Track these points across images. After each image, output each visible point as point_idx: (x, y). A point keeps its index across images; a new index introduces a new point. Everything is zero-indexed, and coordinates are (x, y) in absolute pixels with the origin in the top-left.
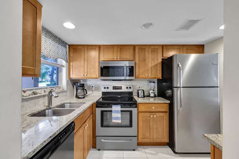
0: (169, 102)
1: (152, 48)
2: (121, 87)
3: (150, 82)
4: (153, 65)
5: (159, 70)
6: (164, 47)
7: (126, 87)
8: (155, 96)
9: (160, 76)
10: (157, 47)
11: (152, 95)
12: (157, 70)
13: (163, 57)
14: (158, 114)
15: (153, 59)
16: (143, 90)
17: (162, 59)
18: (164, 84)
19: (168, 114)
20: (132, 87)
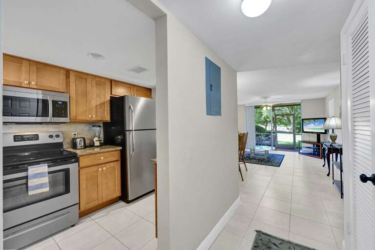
0: (121, 148)
1: (97, 79)
2: (37, 135)
3: (94, 126)
4: (98, 103)
5: (107, 110)
6: (113, 82)
7: (49, 134)
8: (101, 145)
9: (108, 118)
10: (103, 80)
11: (97, 144)
12: (105, 110)
13: (111, 94)
14: (108, 165)
15: (98, 96)
16: (84, 138)
17: (111, 97)
18: (113, 128)
19: (119, 162)
20: (61, 135)
